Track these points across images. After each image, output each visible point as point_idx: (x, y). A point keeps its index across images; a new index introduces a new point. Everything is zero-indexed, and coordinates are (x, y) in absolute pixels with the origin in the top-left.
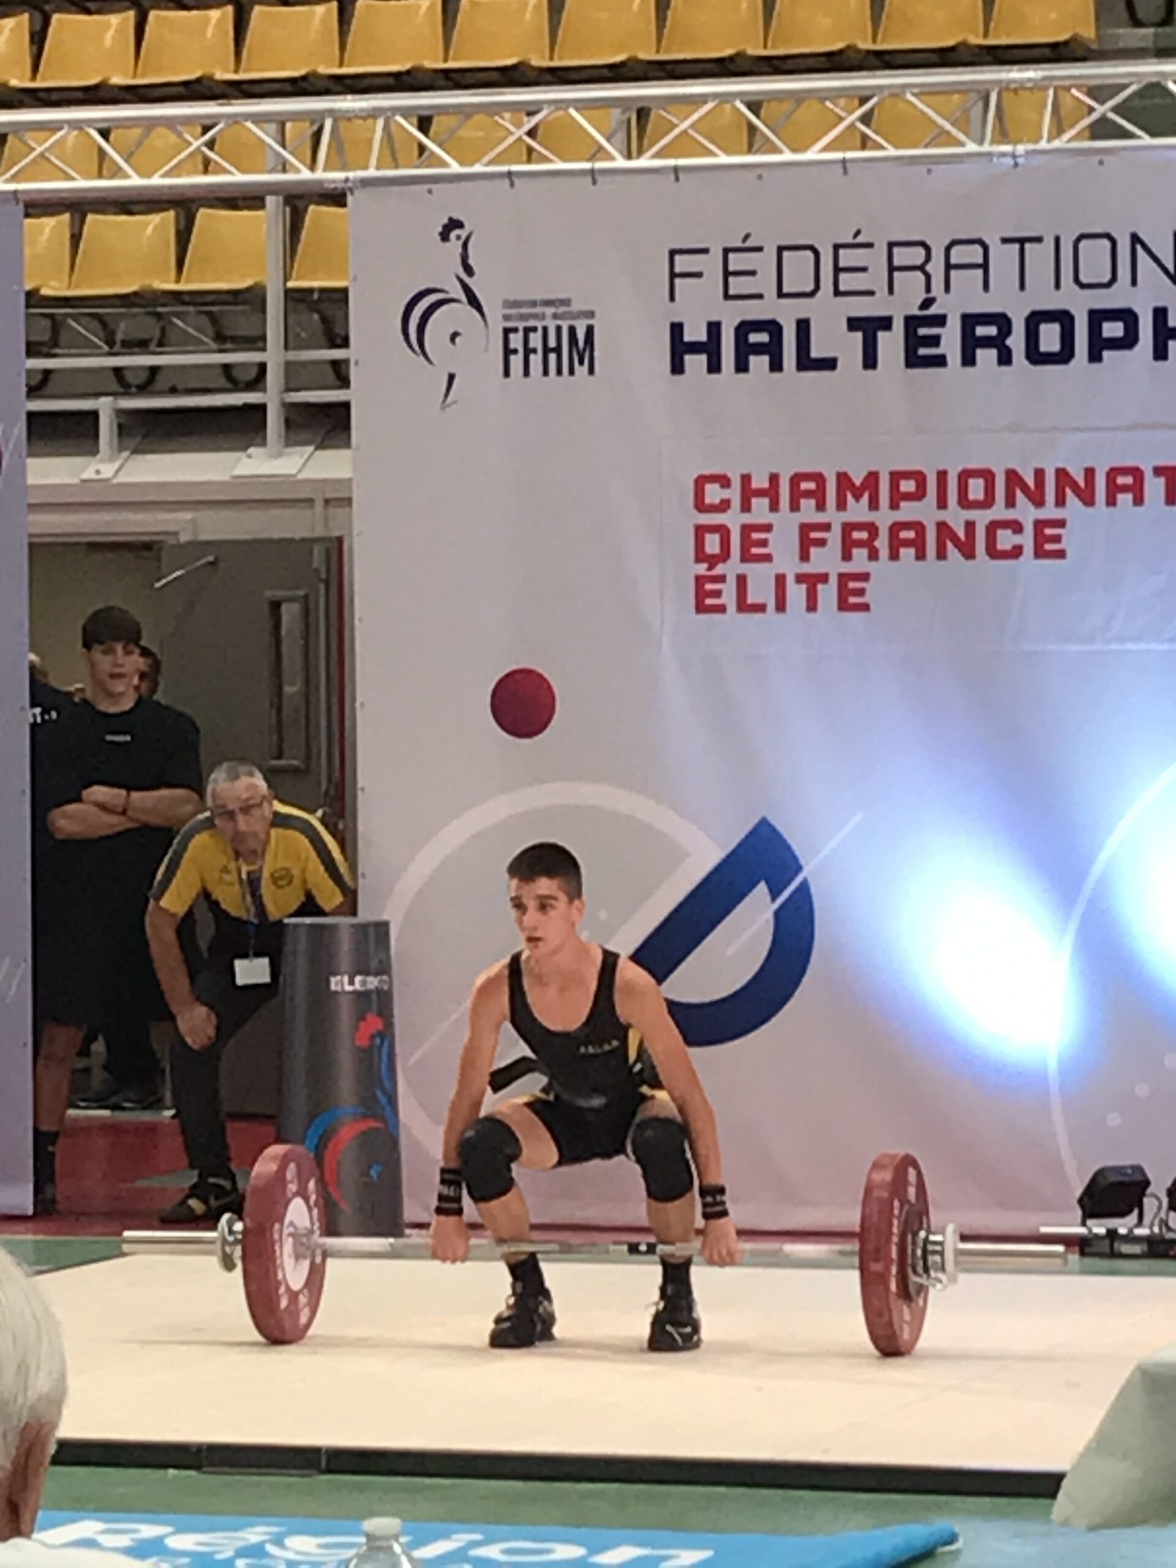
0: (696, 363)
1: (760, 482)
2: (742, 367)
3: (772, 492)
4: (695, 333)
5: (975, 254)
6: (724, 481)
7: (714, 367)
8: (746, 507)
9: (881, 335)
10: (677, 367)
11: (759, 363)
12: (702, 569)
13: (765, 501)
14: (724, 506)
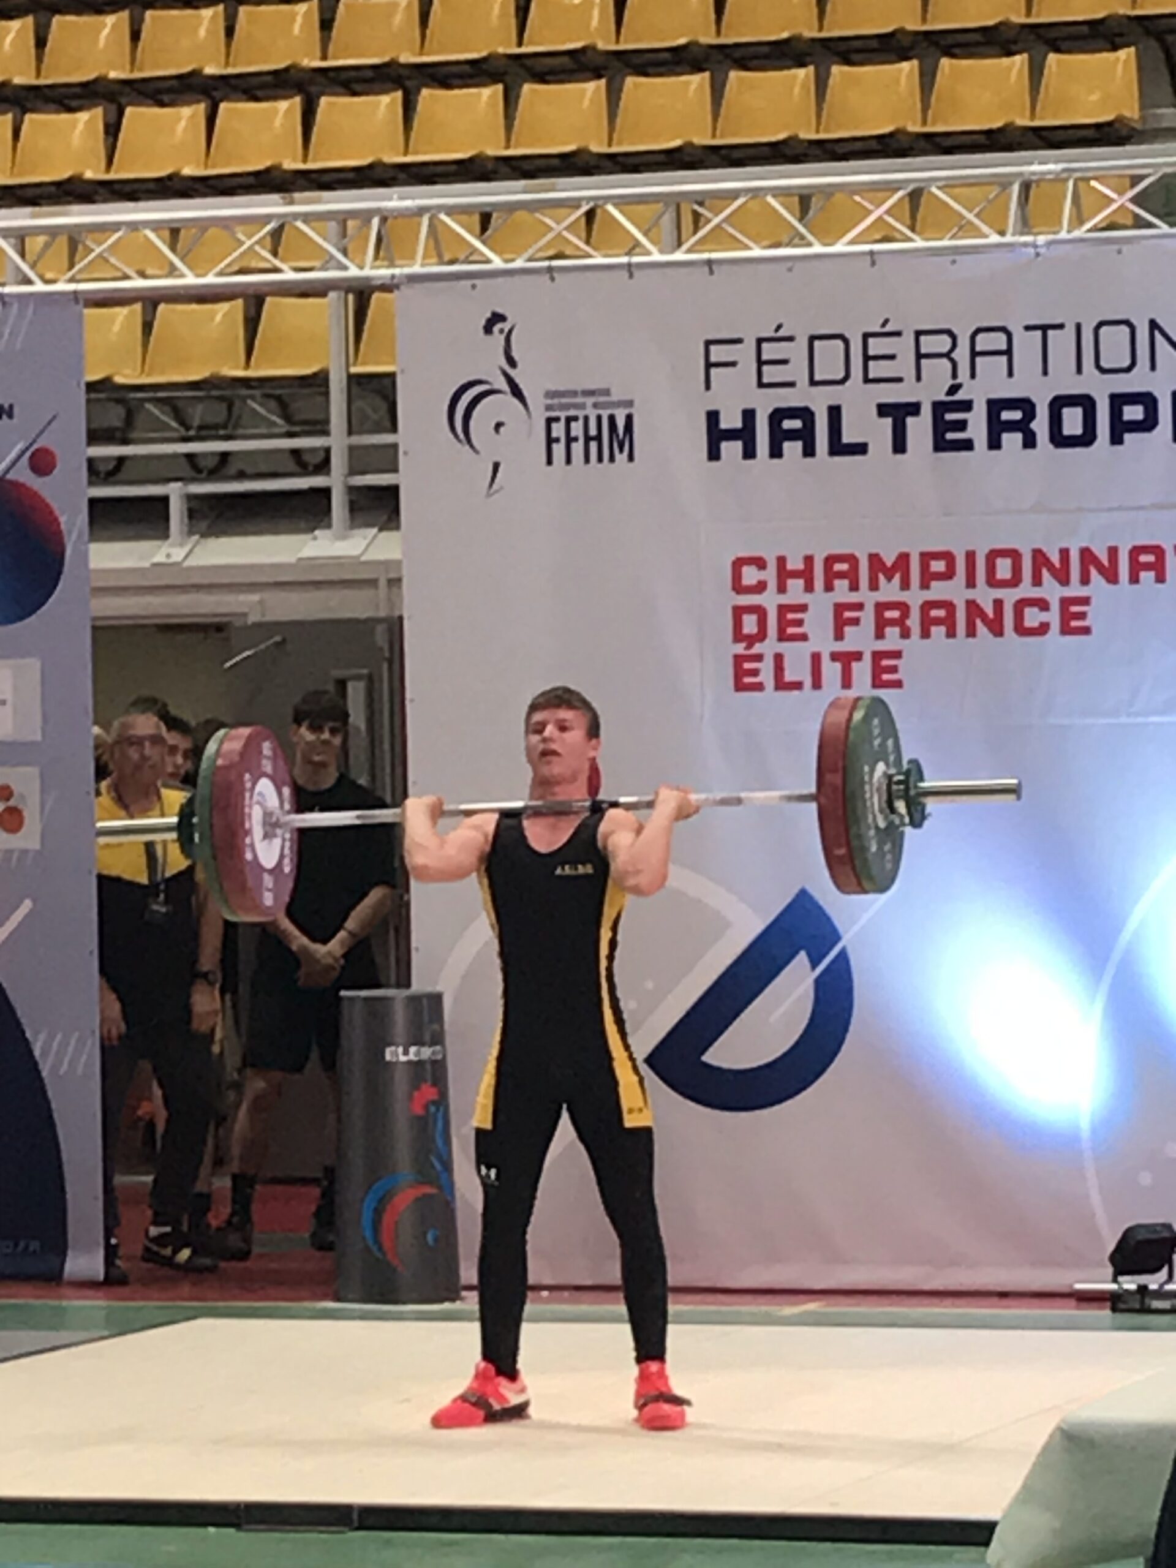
0: (731, 449)
1: (795, 563)
2: (776, 452)
3: (806, 574)
4: (731, 421)
5: (999, 341)
6: (760, 563)
7: (749, 453)
8: (782, 589)
9: (910, 420)
10: (714, 454)
11: (792, 449)
12: (740, 648)
13: (800, 583)
14: (761, 587)
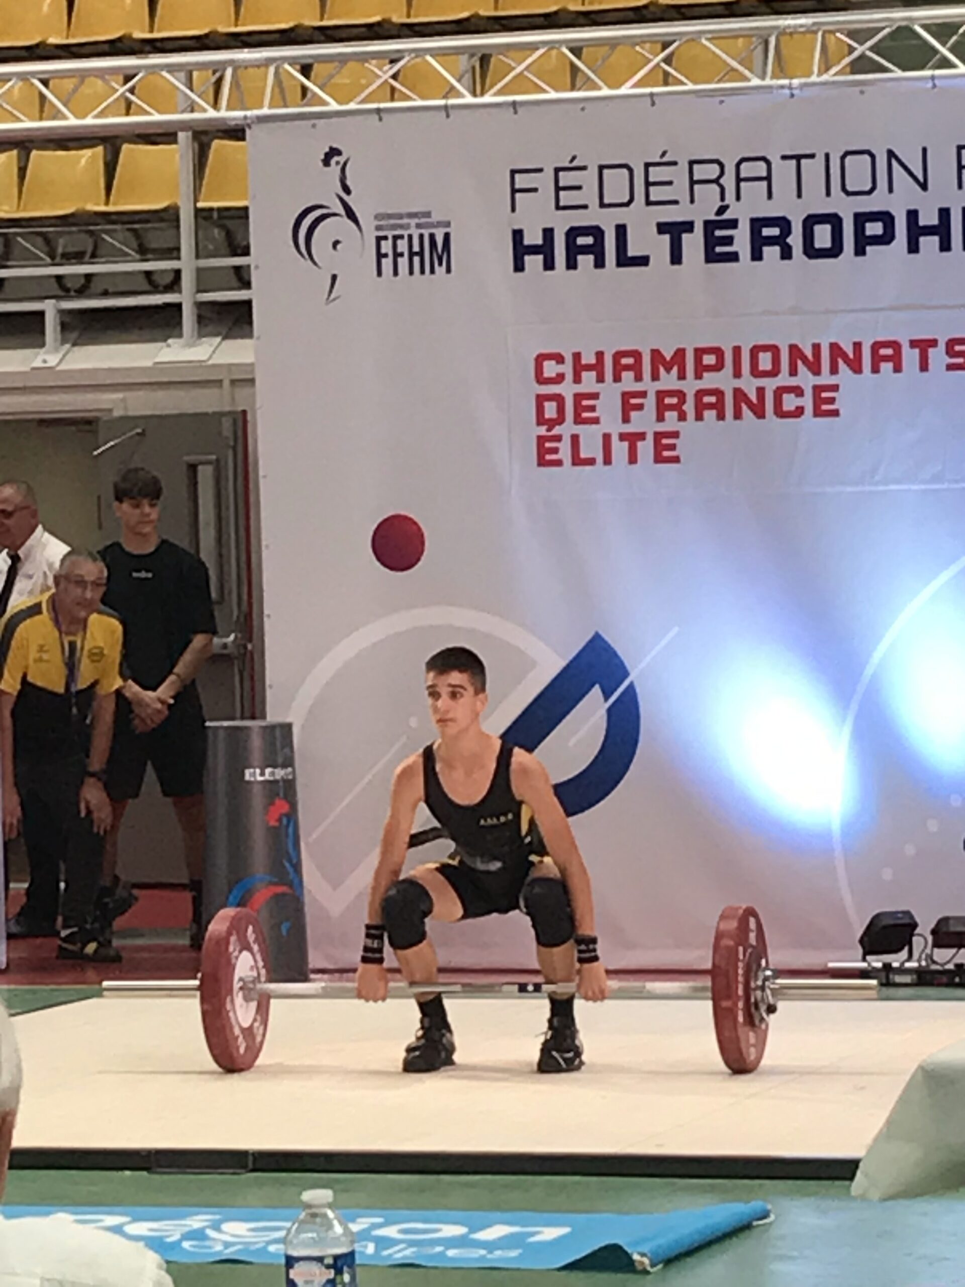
0: (534, 262)
1: (589, 358)
2: (571, 264)
3: (598, 367)
4: (533, 238)
5: (760, 169)
6: (559, 359)
7: (549, 265)
8: (577, 379)
9: (685, 237)
10: (519, 266)
11: (586, 261)
12: (542, 431)
13: (593, 374)
14: (559, 378)
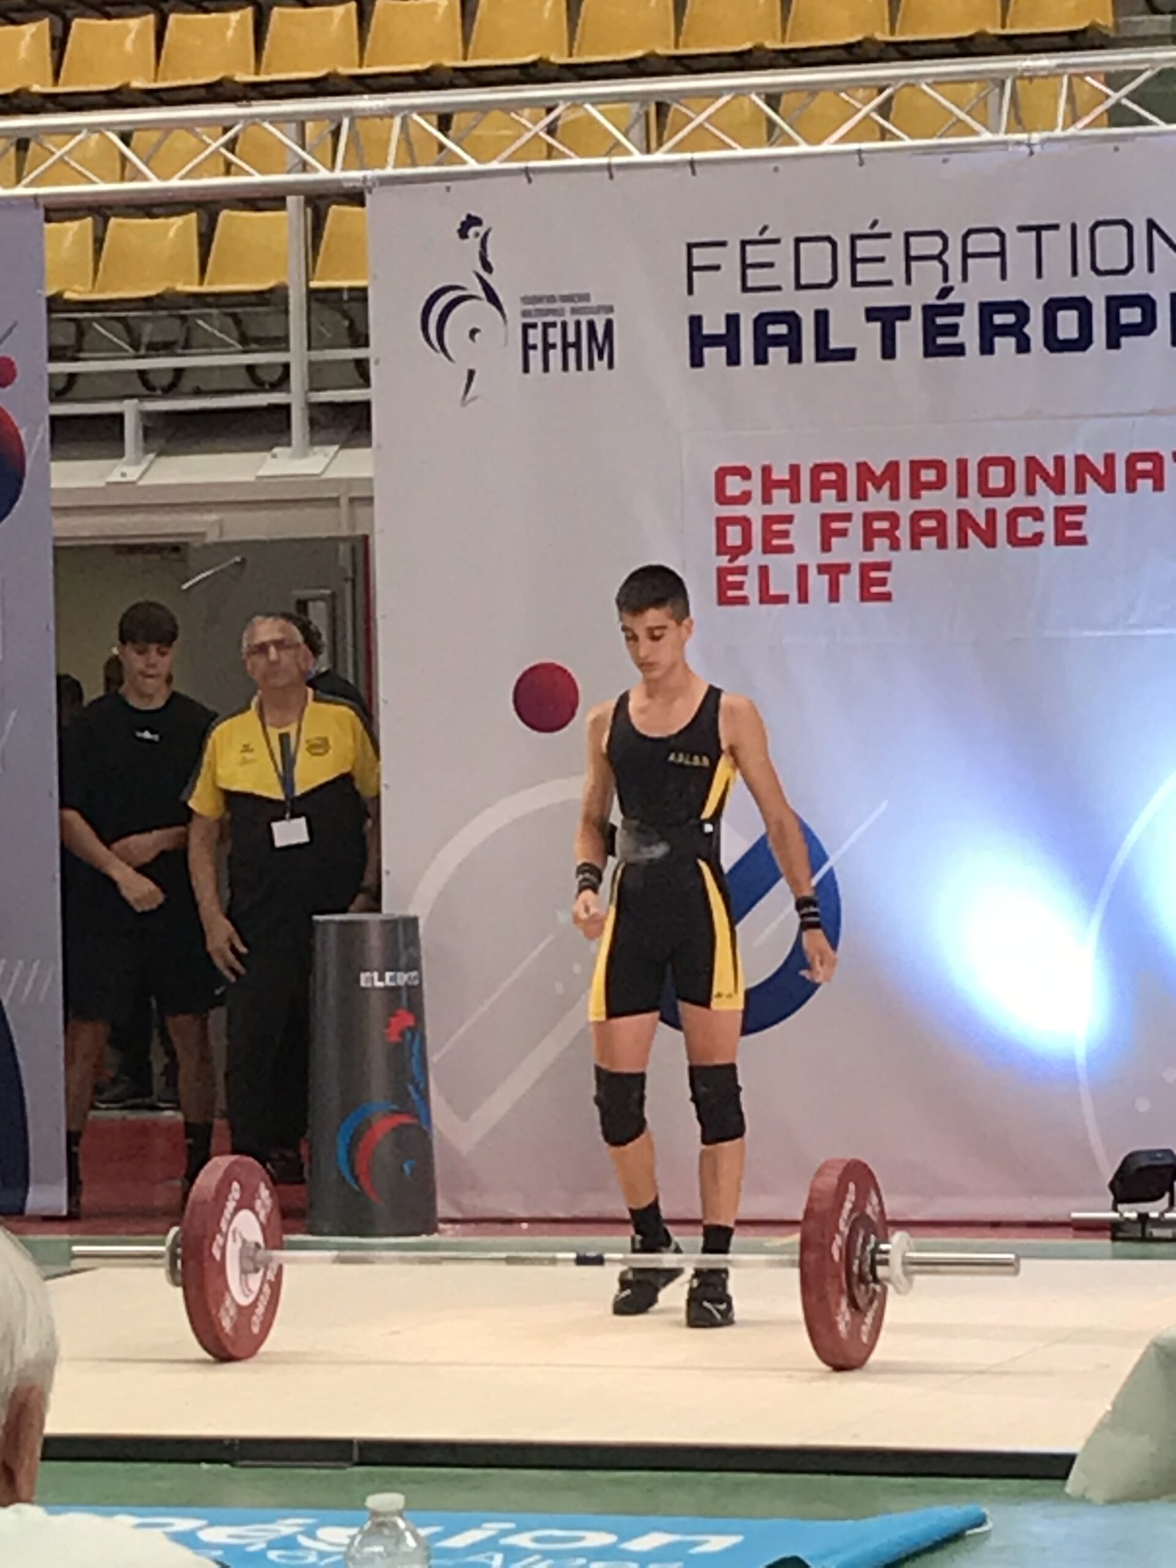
0: (715, 355)
1: (781, 473)
2: (761, 358)
3: (792, 483)
4: (714, 326)
5: (992, 243)
6: (744, 473)
7: (733, 359)
8: (767, 499)
9: (899, 325)
10: (697, 361)
11: (778, 354)
12: (724, 561)
13: (786, 493)
14: (745, 498)
